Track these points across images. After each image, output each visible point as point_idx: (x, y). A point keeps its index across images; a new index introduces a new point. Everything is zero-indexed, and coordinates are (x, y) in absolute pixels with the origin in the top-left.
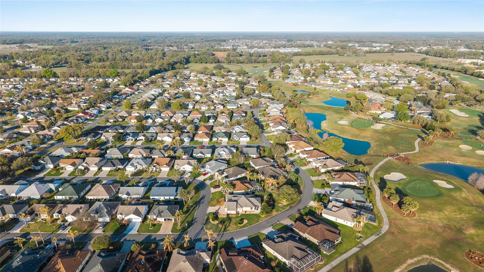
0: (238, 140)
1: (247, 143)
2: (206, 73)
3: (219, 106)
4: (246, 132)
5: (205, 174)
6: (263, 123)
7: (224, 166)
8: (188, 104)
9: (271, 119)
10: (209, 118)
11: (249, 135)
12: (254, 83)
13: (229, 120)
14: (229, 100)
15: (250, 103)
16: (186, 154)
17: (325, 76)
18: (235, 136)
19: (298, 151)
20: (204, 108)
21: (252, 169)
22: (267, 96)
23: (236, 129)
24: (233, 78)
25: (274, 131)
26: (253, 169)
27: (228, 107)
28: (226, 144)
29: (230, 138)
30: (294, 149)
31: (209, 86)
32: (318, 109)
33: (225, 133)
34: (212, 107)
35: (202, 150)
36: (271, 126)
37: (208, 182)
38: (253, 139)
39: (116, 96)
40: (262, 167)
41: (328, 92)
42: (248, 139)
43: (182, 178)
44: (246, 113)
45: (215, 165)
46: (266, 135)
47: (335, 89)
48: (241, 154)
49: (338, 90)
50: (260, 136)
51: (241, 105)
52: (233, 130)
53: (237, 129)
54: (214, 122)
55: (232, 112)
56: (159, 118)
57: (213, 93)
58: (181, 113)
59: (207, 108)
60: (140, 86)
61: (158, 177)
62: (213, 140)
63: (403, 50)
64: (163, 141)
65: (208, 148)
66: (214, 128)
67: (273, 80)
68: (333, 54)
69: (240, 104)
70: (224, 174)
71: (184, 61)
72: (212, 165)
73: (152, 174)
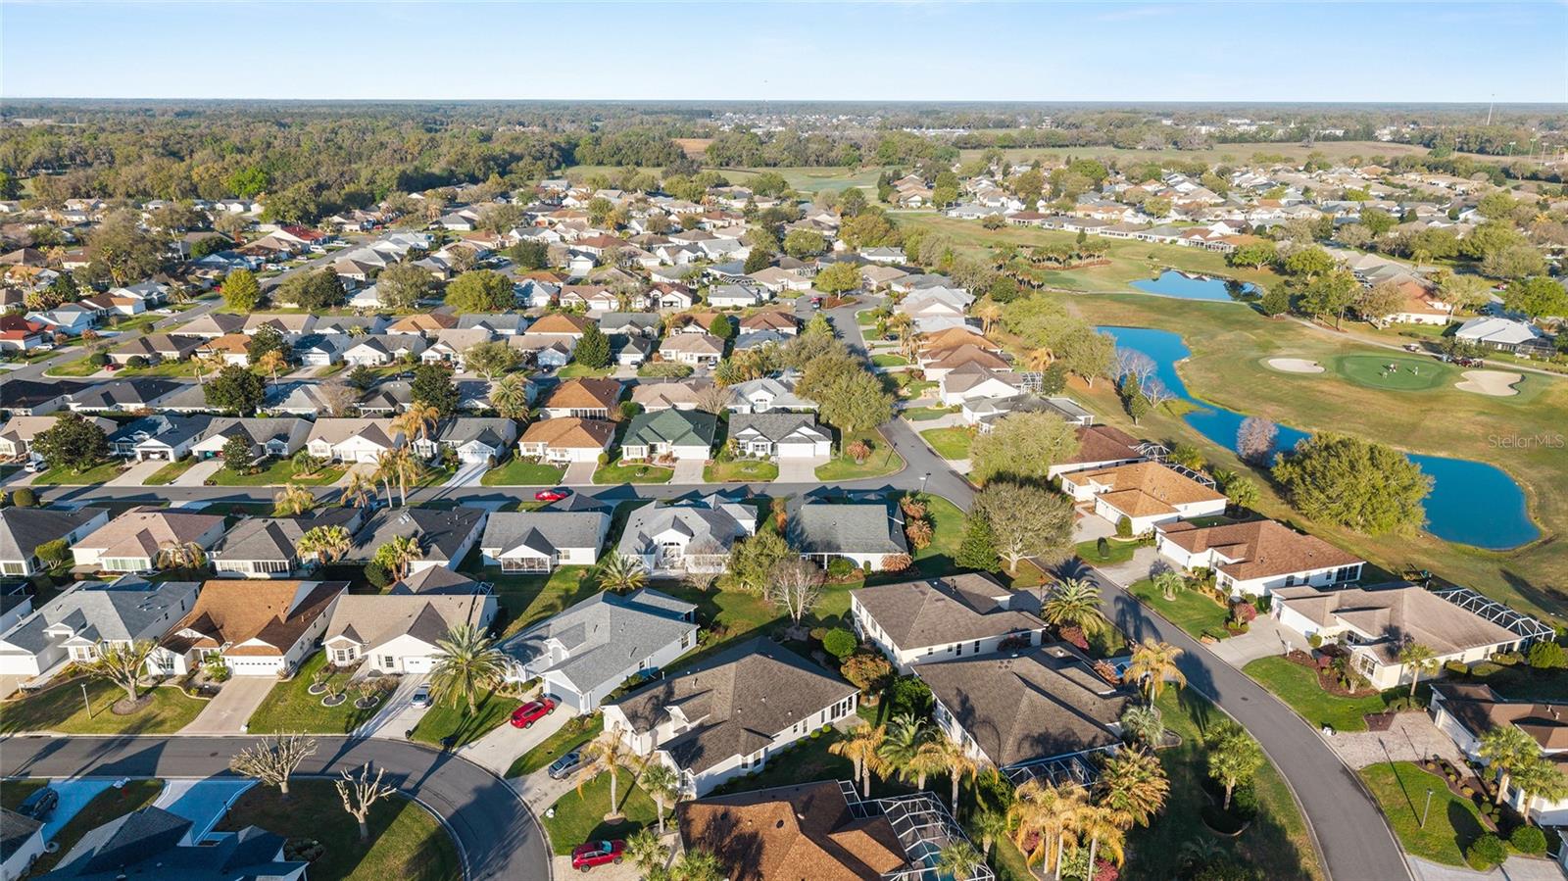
0: (767, 457)
1: (818, 471)
2: (631, 187)
3: (674, 296)
4: (807, 412)
5: (525, 716)
6: (891, 369)
7: (675, 643)
8: (530, 287)
9: (926, 345)
10: (617, 343)
11: (827, 425)
12: (824, 218)
13: (718, 355)
14: (718, 274)
15: (813, 285)
16: (435, 548)
17: (1102, 198)
18: (750, 431)
19: (1141, 525)
20: (601, 305)
21: (875, 669)
22: (889, 259)
23: (752, 398)
24: (739, 205)
25: (958, 409)
26: (886, 669)
27: (716, 302)
28: (698, 480)
29: (723, 442)
30: (1110, 514)
31: (635, 226)
32: (1134, 307)
33: (696, 417)
34: (640, 298)
35: (546, 523)
36: (936, 384)
37: (542, 792)
38: (854, 447)
39: (213, 258)
40: (945, 647)
41: (1141, 250)
42: (824, 447)
43: (360, 740)
44: (800, 325)
45: (606, 638)
46: (918, 427)
47: (1168, 239)
48: (791, 544)
49: (1182, 242)
50: (889, 434)
51: (773, 295)
52: (735, 401)
53: (761, 396)
54: (640, 365)
55: (736, 323)
56: (363, 347)
57: (649, 250)
58: (484, 324)
59: (615, 305)
60: (347, 228)
61: (184, 732)
62: (625, 457)
63: (1339, 133)
64: (338, 461)
65: (582, 505)
66: (637, 390)
67: (897, 211)
68: (1096, 144)
69: (773, 288)
70: (667, 717)
71: (555, 155)
72: (589, 633)
73: (151, 707)
